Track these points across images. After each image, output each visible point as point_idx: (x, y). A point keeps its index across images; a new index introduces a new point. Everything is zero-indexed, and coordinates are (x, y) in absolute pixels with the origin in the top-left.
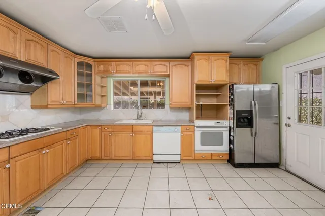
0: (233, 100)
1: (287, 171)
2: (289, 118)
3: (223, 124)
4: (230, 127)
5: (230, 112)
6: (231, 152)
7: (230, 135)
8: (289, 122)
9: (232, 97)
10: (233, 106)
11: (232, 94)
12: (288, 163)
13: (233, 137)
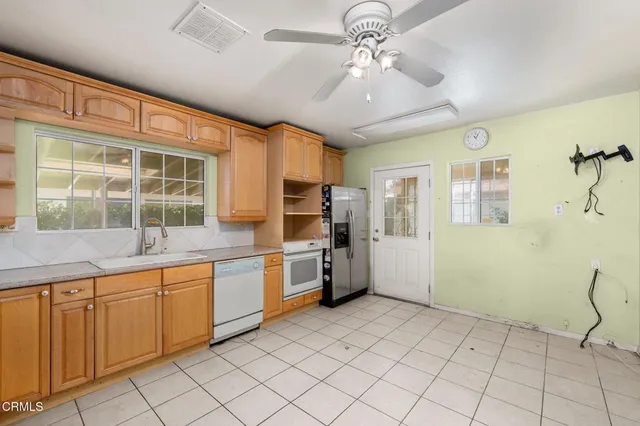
0: (329, 209)
1: (375, 294)
2: (377, 231)
3: (317, 245)
4: (324, 250)
5: (324, 227)
6: (327, 286)
7: (324, 262)
8: (377, 235)
9: (328, 204)
10: (330, 217)
11: (329, 200)
12: (376, 284)
13: (330, 263)
